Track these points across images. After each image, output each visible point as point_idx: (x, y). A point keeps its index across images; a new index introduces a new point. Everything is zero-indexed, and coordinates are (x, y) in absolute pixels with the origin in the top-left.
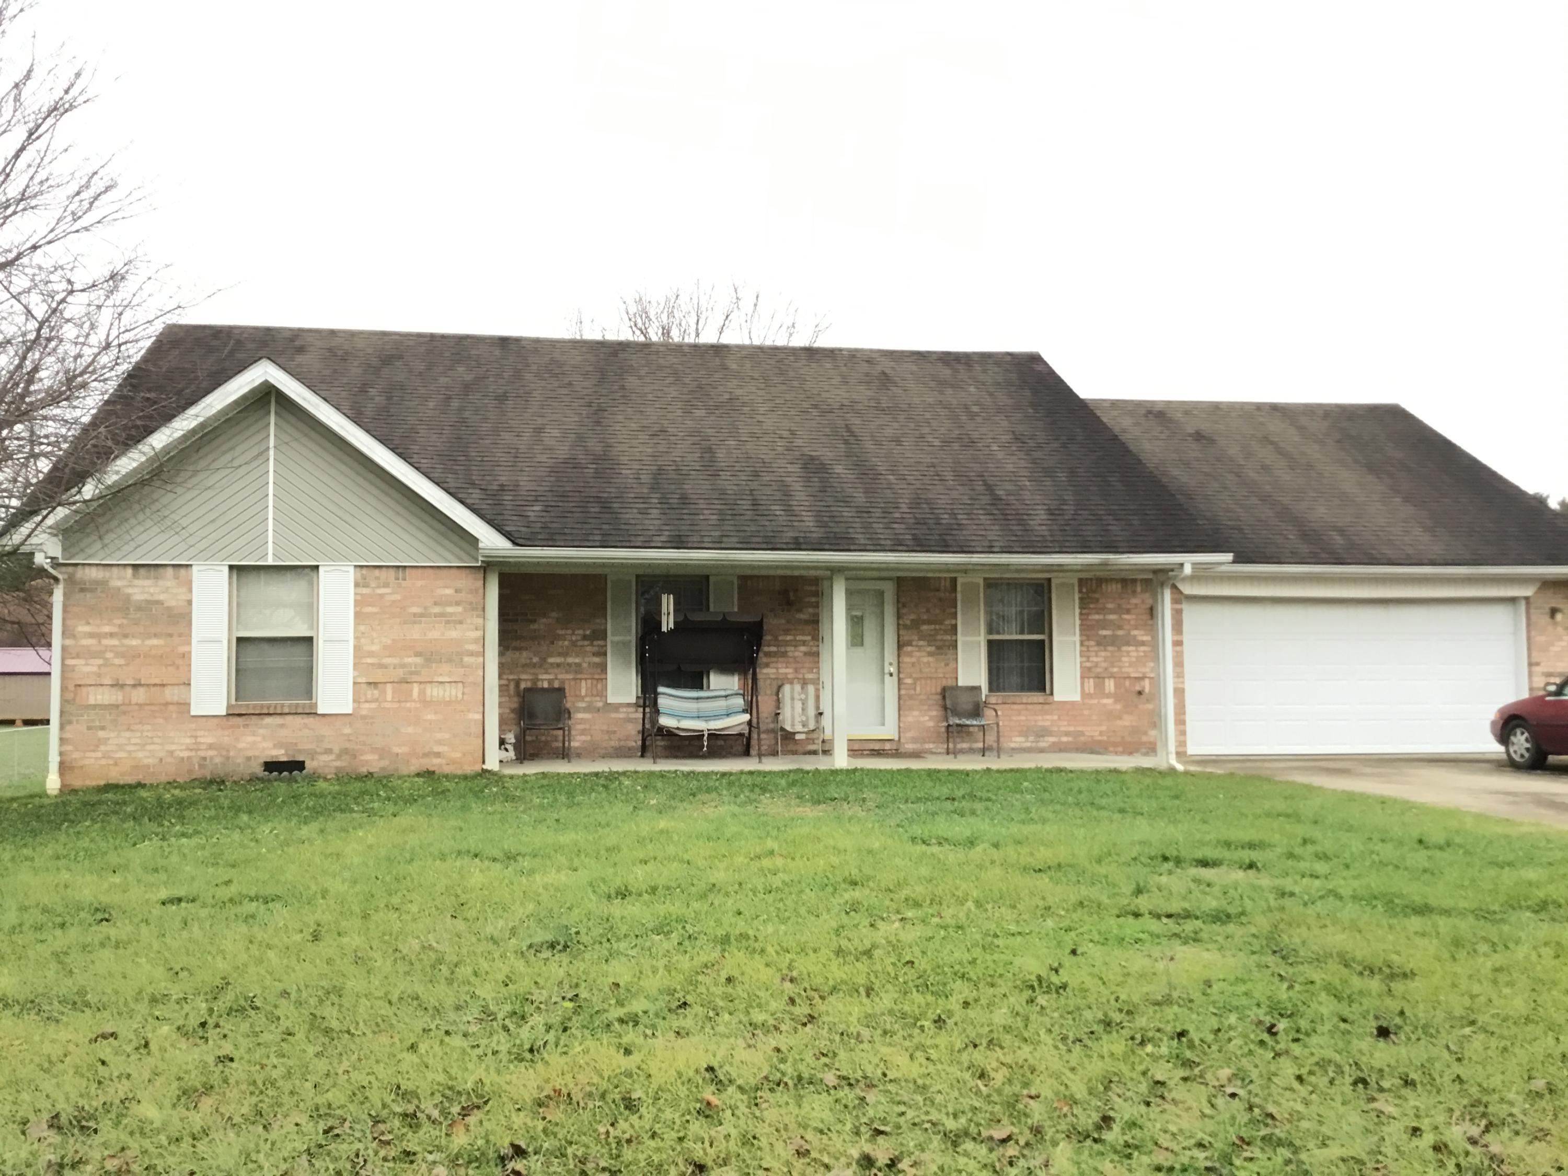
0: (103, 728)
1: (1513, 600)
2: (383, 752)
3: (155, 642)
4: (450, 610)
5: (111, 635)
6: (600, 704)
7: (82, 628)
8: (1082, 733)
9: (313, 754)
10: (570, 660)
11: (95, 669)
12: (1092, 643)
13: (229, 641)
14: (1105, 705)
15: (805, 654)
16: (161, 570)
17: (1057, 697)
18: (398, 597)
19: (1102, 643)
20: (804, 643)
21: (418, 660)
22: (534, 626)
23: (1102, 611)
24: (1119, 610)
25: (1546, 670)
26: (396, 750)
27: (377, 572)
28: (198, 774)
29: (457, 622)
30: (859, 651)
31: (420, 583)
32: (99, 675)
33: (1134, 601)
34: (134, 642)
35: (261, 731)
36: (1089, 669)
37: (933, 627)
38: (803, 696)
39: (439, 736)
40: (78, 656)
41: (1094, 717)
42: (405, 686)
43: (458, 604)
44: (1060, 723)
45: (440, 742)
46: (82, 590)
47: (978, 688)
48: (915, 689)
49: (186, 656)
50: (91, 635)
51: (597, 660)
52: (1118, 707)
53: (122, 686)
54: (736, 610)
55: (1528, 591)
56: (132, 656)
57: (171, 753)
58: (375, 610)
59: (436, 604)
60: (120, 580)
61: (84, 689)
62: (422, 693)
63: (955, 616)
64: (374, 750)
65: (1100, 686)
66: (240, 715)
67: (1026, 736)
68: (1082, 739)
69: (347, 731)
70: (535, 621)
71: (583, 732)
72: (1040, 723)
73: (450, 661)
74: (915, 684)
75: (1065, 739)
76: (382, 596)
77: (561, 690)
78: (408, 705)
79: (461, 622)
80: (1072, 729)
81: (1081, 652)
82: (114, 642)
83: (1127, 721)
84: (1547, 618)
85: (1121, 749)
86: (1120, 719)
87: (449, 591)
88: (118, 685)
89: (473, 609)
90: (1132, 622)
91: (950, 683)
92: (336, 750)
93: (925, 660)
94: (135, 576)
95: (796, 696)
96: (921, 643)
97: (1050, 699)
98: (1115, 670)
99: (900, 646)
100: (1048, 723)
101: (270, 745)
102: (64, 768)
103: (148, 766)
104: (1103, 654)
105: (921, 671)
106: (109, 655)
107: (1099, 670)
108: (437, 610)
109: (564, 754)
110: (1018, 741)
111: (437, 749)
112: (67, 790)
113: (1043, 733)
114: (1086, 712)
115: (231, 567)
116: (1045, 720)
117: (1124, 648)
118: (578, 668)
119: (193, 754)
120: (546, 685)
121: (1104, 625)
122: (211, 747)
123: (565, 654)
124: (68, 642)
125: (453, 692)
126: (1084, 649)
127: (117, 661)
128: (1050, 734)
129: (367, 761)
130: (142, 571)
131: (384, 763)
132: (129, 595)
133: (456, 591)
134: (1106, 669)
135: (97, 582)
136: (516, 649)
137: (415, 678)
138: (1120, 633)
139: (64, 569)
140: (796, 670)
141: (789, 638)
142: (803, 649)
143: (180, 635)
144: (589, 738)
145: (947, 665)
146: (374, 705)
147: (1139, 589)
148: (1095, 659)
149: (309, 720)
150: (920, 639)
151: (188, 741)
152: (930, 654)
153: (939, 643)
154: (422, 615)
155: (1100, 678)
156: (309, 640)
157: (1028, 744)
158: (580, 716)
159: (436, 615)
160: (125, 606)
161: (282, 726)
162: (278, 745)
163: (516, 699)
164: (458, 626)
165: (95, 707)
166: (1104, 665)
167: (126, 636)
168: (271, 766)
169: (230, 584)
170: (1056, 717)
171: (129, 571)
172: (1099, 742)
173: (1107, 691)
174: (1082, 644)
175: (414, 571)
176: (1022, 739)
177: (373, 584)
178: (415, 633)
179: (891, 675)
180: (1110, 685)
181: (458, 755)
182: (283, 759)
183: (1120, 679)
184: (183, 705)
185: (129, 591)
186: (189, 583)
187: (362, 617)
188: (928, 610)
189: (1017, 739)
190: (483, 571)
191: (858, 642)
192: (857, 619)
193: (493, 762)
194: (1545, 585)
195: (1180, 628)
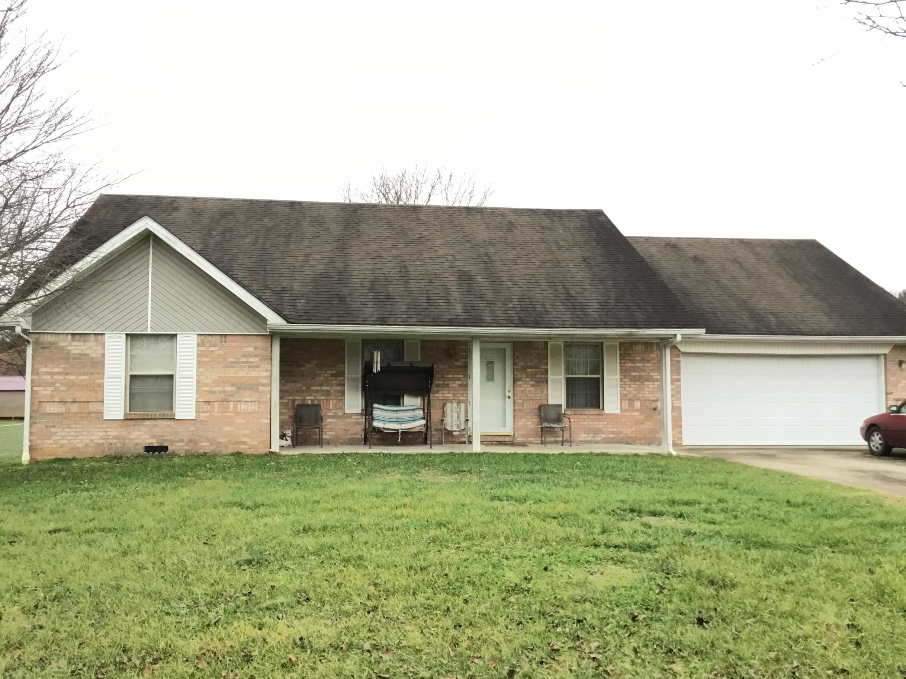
0: (54, 426)
1: (877, 356)
2: (212, 441)
3: (83, 377)
4: (251, 359)
5: (59, 373)
6: (341, 414)
7: (43, 369)
8: (621, 432)
9: (173, 442)
10: (325, 388)
11: (49, 393)
12: (627, 380)
13: (126, 377)
14: (634, 416)
15: (460, 385)
16: (87, 337)
17: (607, 411)
18: (222, 352)
19: (634, 379)
20: (459, 379)
21: (233, 388)
22: (303, 369)
23: (633, 361)
24: (643, 361)
25: (896, 397)
26: (220, 440)
27: (210, 338)
28: (108, 452)
29: (255, 367)
30: (490, 383)
31: (234, 344)
32: (52, 396)
33: (652, 355)
34: (72, 377)
35: (143, 429)
36: (625, 395)
37: (534, 370)
38: (458, 410)
39: (244, 432)
40: (40, 386)
41: (628, 423)
42: (225, 403)
43: (256, 356)
44: (608, 426)
45: (245, 436)
46: (43, 348)
47: (561, 406)
48: (523, 406)
49: (101, 386)
50: (47, 373)
51: (338, 388)
52: (642, 417)
53: (65, 402)
54: (420, 360)
55: (886, 351)
56: (70, 385)
57: (92, 440)
58: (209, 359)
59: (243, 356)
60: (64, 342)
61: (44, 404)
62: (235, 407)
63: (547, 364)
64: (207, 440)
65: (631, 405)
66: (131, 419)
67: (588, 434)
68: (621, 436)
69: (192, 429)
70: (304, 366)
71: (331, 430)
72: (596, 426)
73: (251, 389)
74: (523, 403)
75: (611, 436)
76: (212, 351)
77: (318, 406)
78: (227, 414)
79: (258, 367)
80: (615, 430)
81: (621, 385)
82: (61, 377)
83: (648, 425)
84: (897, 366)
85: (643, 442)
86: (643, 424)
87: (251, 349)
88: (63, 402)
89: (266, 359)
90: (651, 368)
91: (544, 402)
92: (186, 440)
93: (529, 389)
94: (73, 340)
95: (454, 410)
96: (527, 379)
97: (602, 412)
98: (641, 395)
99: (515, 381)
100: (601, 426)
101: (149, 437)
102: (32, 449)
103: (79, 448)
104: (634, 386)
105: (527, 396)
106: (58, 385)
107: (631, 396)
108: (244, 360)
109: (319, 442)
110: (583, 437)
111: (244, 439)
112: (34, 462)
113: (598, 432)
114: (623, 420)
115: (127, 335)
116: (600, 425)
117: (646, 383)
118: (328, 393)
119: (104, 441)
120: (310, 402)
121: (635, 369)
122: (115, 437)
123: (321, 385)
124: (35, 377)
125: (253, 407)
126: (623, 383)
127: (62, 388)
128: (602, 433)
129: (204, 446)
130: (77, 337)
131: (213, 448)
132: (69, 351)
133: (255, 349)
134: (635, 395)
135: (52, 343)
136: (292, 382)
137: (231, 399)
138: (644, 374)
139: (33, 336)
140: (454, 395)
141: (450, 376)
142: (459, 382)
143: (98, 373)
144: (334, 433)
145: (542, 392)
146: (207, 414)
147: (655, 349)
148: (629, 389)
149: (171, 423)
150: (527, 377)
151: (101, 434)
152: (532, 386)
153: (537, 380)
154: (235, 363)
155: (631, 400)
156: (171, 377)
157: (589, 439)
158: (329, 420)
159: (243, 363)
160: (67, 357)
161: (155, 426)
162: (153, 437)
163: (292, 411)
164: (256, 369)
165: (49, 414)
166: (634, 392)
167: (67, 374)
168: (149, 449)
169: (126, 344)
170: (605, 423)
171: (70, 337)
172: (631, 437)
173: (636, 408)
174: (621, 380)
175: (231, 337)
176: (586, 436)
177: (207, 345)
178: (232, 373)
179: (509, 398)
180: (637, 404)
181: (255, 443)
182: (156, 445)
183: (643, 401)
184: (102, 413)
185: (69, 348)
186: (103, 344)
187: (200, 363)
188: (531, 360)
189: (583, 435)
190: (271, 337)
191: (490, 378)
192: (490, 365)
193: (277, 447)
194: (896, 347)
195: (679, 372)
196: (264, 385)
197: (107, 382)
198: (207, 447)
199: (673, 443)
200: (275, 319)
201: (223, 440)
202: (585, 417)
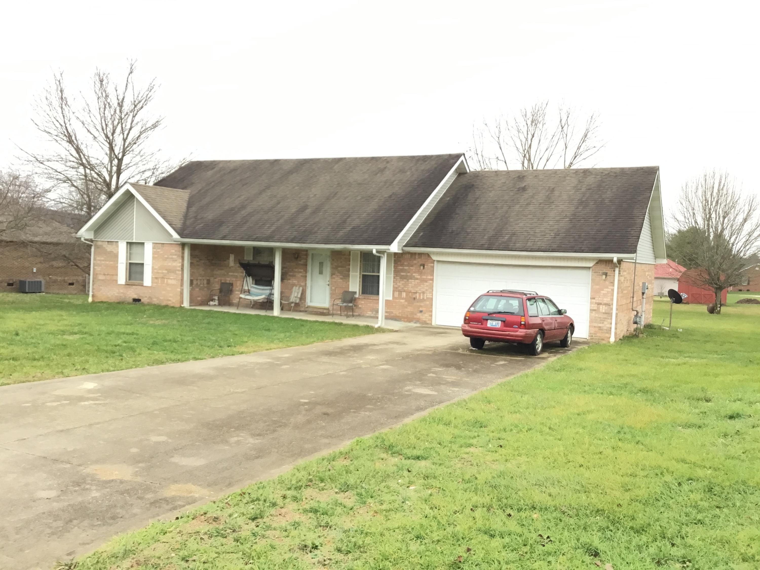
0: (101, 286)
2: (158, 298)
3: (111, 263)
5: (103, 260)
7: (98, 258)
8: (392, 312)
9: (143, 297)
10: (235, 274)
11: (100, 270)
12: (398, 278)
13: (127, 263)
14: (401, 302)
15: (302, 276)
16: (113, 243)
18: (162, 252)
19: (402, 278)
20: (301, 272)
21: (166, 272)
23: (402, 265)
24: (408, 265)
27: (157, 245)
28: (119, 300)
29: (174, 260)
30: (320, 275)
31: (167, 248)
33: (415, 262)
34: (107, 263)
35: (132, 290)
36: (397, 288)
37: (342, 269)
39: (170, 295)
40: (97, 266)
41: (397, 307)
42: (163, 279)
43: (175, 255)
45: (170, 297)
46: (97, 248)
47: (355, 293)
48: (335, 291)
49: (117, 267)
50: (99, 260)
51: (241, 274)
52: (406, 303)
55: (590, 264)
56: (107, 266)
57: (114, 294)
58: (157, 256)
59: (171, 255)
60: (105, 245)
61: (97, 275)
62: (167, 281)
63: (349, 265)
64: (156, 298)
65: (400, 294)
66: (128, 285)
67: (372, 312)
68: (392, 315)
69: (150, 291)
71: (236, 298)
73: (173, 272)
74: (335, 289)
76: (159, 252)
78: (164, 285)
79: (176, 261)
81: (394, 281)
82: (103, 262)
83: (409, 309)
84: (603, 277)
85: (406, 320)
86: (406, 308)
87: (174, 251)
88: (105, 275)
89: (179, 257)
90: (414, 270)
91: (346, 290)
92: (148, 297)
93: (339, 280)
95: (296, 291)
96: (338, 274)
98: (406, 289)
99: (332, 274)
102: (93, 296)
103: (109, 297)
104: (402, 282)
105: (338, 285)
106: (103, 266)
107: (400, 288)
108: (170, 257)
111: (170, 299)
112: (93, 302)
114: (394, 304)
115: (127, 243)
117: (410, 280)
118: (236, 277)
119: (118, 295)
120: (228, 282)
121: (403, 270)
122: (122, 293)
123: (233, 272)
124: (95, 262)
125: (174, 282)
126: (395, 280)
127: (104, 268)
130: (109, 243)
131: (158, 302)
132: (107, 250)
134: (403, 288)
135: (100, 246)
137: (166, 277)
138: (409, 274)
139: (94, 242)
140: (298, 282)
141: (296, 270)
142: (301, 274)
143: (116, 261)
144: (237, 300)
145: (346, 283)
146: (156, 284)
147: (417, 257)
148: (399, 284)
149: (142, 287)
151: (117, 291)
152: (341, 279)
153: (344, 275)
154: (167, 258)
155: (400, 292)
156: (142, 264)
157: (373, 315)
158: (236, 292)
160: (106, 253)
161: (137, 289)
162: (135, 294)
165: (99, 280)
166: (402, 286)
167: (106, 261)
168: (134, 300)
169: (127, 247)
171: (107, 243)
172: (398, 316)
173: (403, 297)
174: (394, 278)
175: (165, 245)
177: (156, 249)
178: (166, 263)
179: (328, 285)
180: (404, 295)
181: (174, 301)
182: (137, 298)
183: (408, 292)
184: (117, 281)
185: (107, 248)
186: (118, 246)
187: (154, 258)
188: (341, 262)
189: (369, 313)
190: (183, 245)
191: (321, 273)
192: (321, 264)
193: (186, 304)
194: (600, 261)
195: (432, 274)
196: (178, 270)
197: (119, 265)
198: (155, 301)
199: (425, 323)
200: (175, 236)
201: (161, 298)
202: (371, 300)
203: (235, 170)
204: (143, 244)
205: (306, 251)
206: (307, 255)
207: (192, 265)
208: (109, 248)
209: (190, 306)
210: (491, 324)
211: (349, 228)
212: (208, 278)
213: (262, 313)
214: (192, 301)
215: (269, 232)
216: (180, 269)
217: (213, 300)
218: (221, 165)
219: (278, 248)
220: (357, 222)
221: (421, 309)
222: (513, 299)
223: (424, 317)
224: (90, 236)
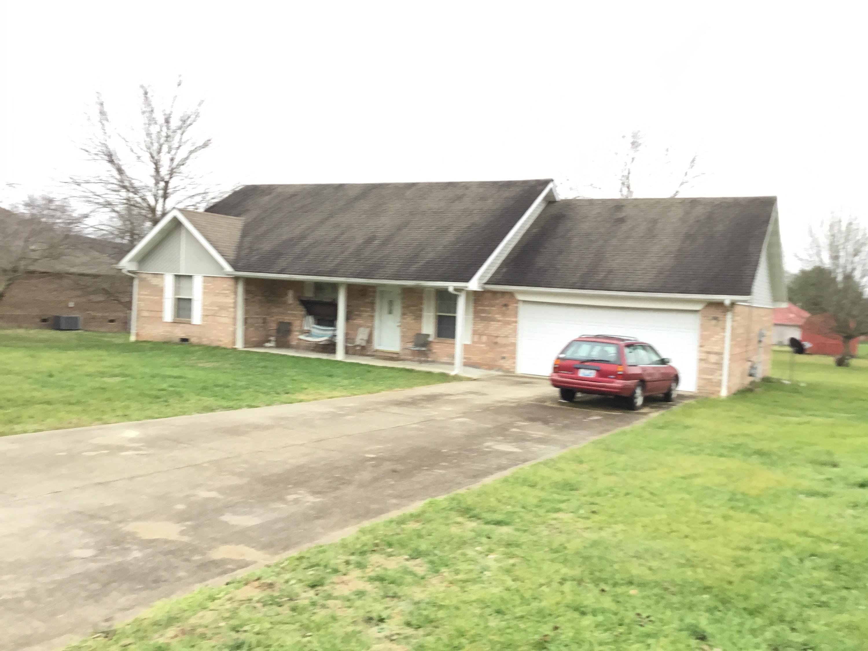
0: (145, 323)
2: (208, 338)
3: (156, 298)
4: (226, 292)
5: (147, 295)
6: (301, 329)
8: (471, 359)
9: (191, 337)
10: (293, 312)
11: (144, 305)
12: (478, 319)
13: (174, 299)
14: (481, 347)
15: (369, 316)
16: (157, 275)
18: (212, 287)
19: (482, 319)
20: (367, 312)
21: (217, 308)
23: (482, 305)
24: (490, 305)
27: (208, 278)
28: (164, 340)
29: (227, 296)
30: (390, 316)
31: (218, 282)
32: (146, 307)
33: (497, 301)
34: (152, 297)
35: (180, 328)
36: (476, 331)
37: (414, 308)
39: (222, 334)
40: (140, 301)
41: (476, 352)
42: (214, 317)
44: (463, 353)
45: (221, 337)
46: (142, 281)
47: (428, 336)
48: (407, 333)
49: (162, 303)
50: (143, 295)
52: (487, 348)
55: (699, 307)
56: (151, 302)
57: (159, 333)
58: (207, 291)
61: (142, 311)
62: (218, 320)
63: (422, 304)
64: (206, 337)
65: (480, 338)
66: (175, 323)
67: (448, 358)
68: (470, 361)
69: (200, 330)
70: (284, 297)
71: (294, 339)
74: (407, 331)
75: (464, 360)
76: (209, 286)
78: (215, 323)
79: (229, 296)
80: (467, 356)
81: (473, 323)
82: (148, 297)
83: (490, 355)
84: (711, 322)
85: (487, 367)
86: (488, 354)
87: (225, 286)
88: (149, 311)
89: (233, 292)
90: (496, 311)
91: (418, 332)
92: (197, 336)
93: (411, 321)
96: (410, 314)
98: (487, 332)
99: (404, 314)
101: (181, 333)
102: (137, 334)
103: (153, 336)
104: (482, 324)
105: (410, 326)
106: (147, 301)
107: (479, 331)
108: (222, 292)
109: (288, 347)
112: (137, 341)
114: (473, 349)
115: (176, 276)
117: (491, 323)
119: (163, 334)
121: (484, 311)
122: (168, 332)
123: (291, 310)
124: (138, 296)
126: (475, 322)
130: (154, 275)
131: (208, 342)
133: (228, 286)
134: (483, 331)
135: (145, 279)
137: (217, 314)
138: (490, 315)
139: (138, 274)
140: (365, 322)
142: (368, 314)
143: (161, 296)
144: (296, 342)
145: (419, 324)
146: (206, 323)
148: (479, 326)
149: (190, 326)
151: (162, 329)
152: (413, 319)
153: (416, 315)
154: (218, 293)
155: (480, 335)
156: (190, 300)
158: (295, 333)
160: (150, 286)
161: (184, 327)
162: (183, 333)
164: (228, 298)
165: (144, 317)
166: (483, 329)
167: (150, 295)
168: (181, 340)
169: (174, 281)
171: (152, 275)
172: (478, 363)
173: (483, 341)
174: (474, 319)
175: (217, 278)
177: (207, 282)
178: (217, 299)
179: (399, 326)
180: (484, 338)
181: (227, 342)
182: (184, 338)
183: (489, 336)
184: (161, 318)
185: (152, 281)
186: (163, 280)
187: (204, 293)
188: (413, 301)
189: (446, 358)
190: (236, 279)
191: (390, 312)
192: (391, 303)
193: (239, 345)
194: (711, 304)
195: (516, 315)
196: (230, 307)
197: (165, 300)
198: (205, 341)
199: (507, 371)
200: (228, 268)
201: (212, 338)
202: (446, 345)
203: (294, 195)
204: (190, 277)
205: (374, 287)
206: (374, 292)
207: (247, 302)
208: (154, 281)
209: (245, 347)
210: (583, 373)
211: (422, 263)
212: (264, 317)
213: (324, 356)
214: (247, 343)
215: (332, 266)
216: (232, 305)
217: (269, 341)
218: (279, 190)
219: (342, 283)
220: (431, 255)
221: (504, 355)
222: (608, 345)
223: (506, 364)
224: (133, 267)
